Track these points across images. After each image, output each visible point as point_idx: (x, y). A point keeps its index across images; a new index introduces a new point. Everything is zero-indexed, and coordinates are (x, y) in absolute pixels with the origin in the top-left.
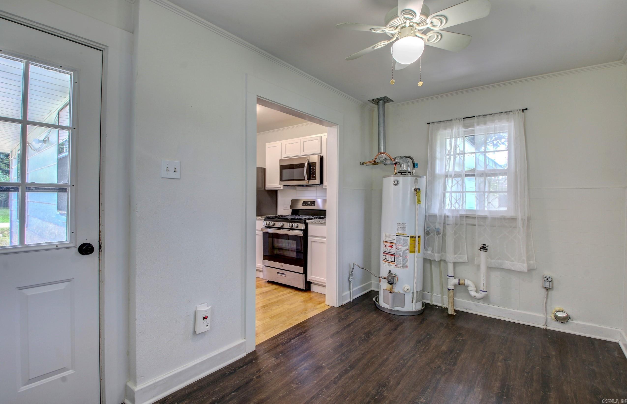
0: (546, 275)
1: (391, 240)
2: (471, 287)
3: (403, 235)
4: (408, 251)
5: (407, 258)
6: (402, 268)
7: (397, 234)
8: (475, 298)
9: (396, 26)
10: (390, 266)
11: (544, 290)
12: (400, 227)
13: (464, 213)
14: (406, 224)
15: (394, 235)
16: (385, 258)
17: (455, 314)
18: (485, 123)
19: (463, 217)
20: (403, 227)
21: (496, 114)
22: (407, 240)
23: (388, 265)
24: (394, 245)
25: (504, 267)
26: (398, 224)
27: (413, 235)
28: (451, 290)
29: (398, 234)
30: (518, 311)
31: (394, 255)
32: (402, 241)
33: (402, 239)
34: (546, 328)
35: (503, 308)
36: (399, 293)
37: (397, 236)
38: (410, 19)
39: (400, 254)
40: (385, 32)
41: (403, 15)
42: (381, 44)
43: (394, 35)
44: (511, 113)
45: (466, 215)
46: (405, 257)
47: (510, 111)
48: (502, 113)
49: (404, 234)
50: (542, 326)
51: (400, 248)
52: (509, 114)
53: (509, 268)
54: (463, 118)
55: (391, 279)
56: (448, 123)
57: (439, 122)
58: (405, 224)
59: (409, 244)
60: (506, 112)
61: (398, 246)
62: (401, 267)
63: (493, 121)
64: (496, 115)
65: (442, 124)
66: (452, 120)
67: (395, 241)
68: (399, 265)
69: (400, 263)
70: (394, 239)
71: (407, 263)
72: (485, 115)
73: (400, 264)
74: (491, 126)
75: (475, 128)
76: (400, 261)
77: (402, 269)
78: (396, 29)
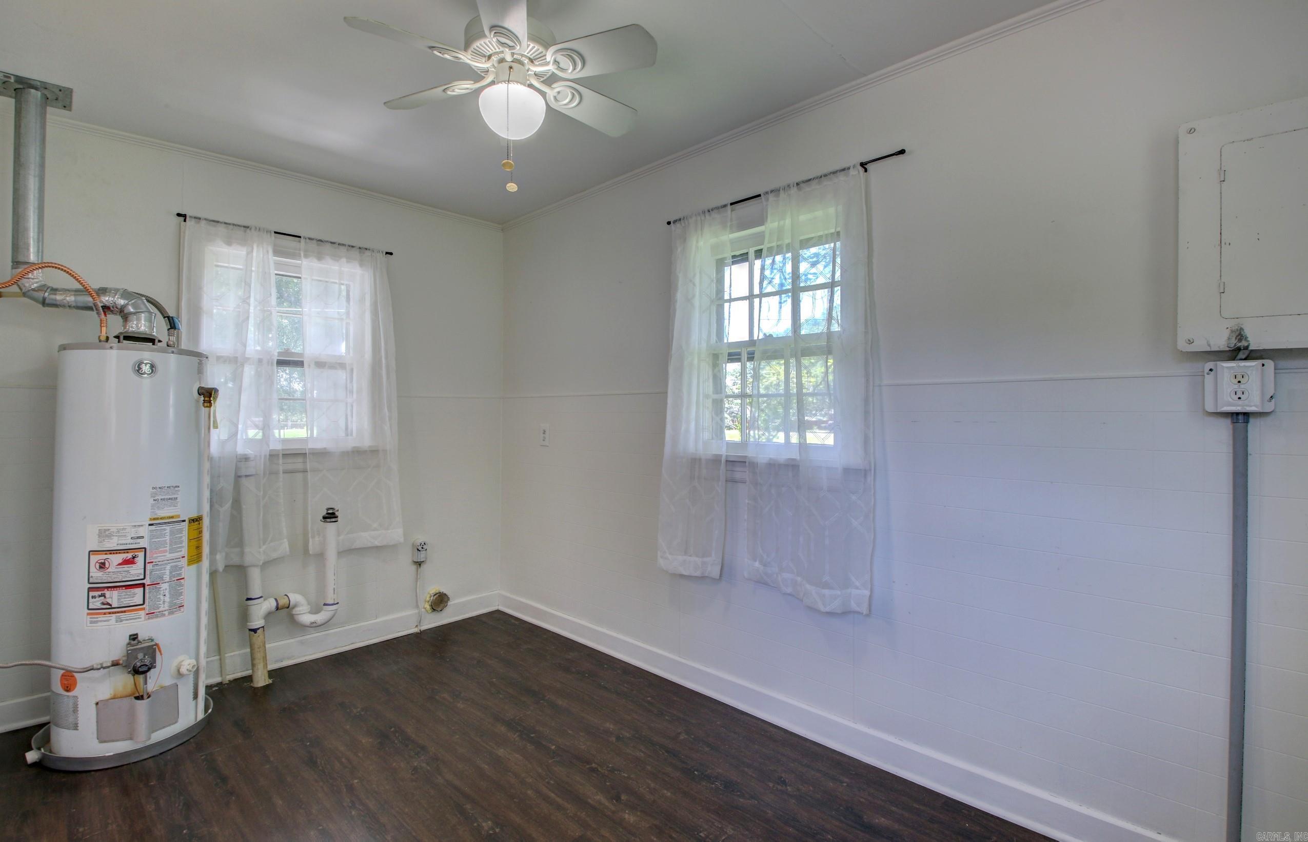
0: (420, 541)
1: (132, 541)
2: (302, 605)
3: (172, 521)
4: (184, 561)
5: (182, 581)
6: (169, 614)
7: (151, 519)
8: (314, 625)
9: (489, 54)
10: (124, 622)
11: (414, 567)
12: (160, 498)
13: (279, 447)
14: (179, 487)
15: (142, 526)
16: (103, 604)
17: (271, 681)
18: (320, 258)
19: (278, 455)
20: (171, 497)
21: (343, 245)
22: (181, 531)
23: (119, 620)
24: (141, 555)
25: (358, 544)
26: (155, 490)
27: (194, 515)
28: (260, 629)
29: (154, 519)
30: (378, 620)
31: (143, 585)
32: (168, 538)
33: (168, 531)
34: (420, 630)
35: (353, 626)
36: (162, 688)
37: (150, 525)
38: (511, 47)
39: (163, 577)
40: (461, 61)
41: (494, 36)
42: (462, 87)
43: (487, 71)
44: (368, 253)
45: (283, 450)
46: (177, 580)
47: (366, 249)
48: (353, 247)
49: (172, 517)
50: (414, 629)
51: (160, 559)
52: (364, 253)
53: (370, 545)
54: (275, 232)
55: (144, 657)
56: (240, 232)
57: (214, 221)
58: (176, 489)
59: (185, 544)
60: (360, 248)
61: (156, 555)
62: (166, 613)
63: (336, 258)
64: (342, 248)
65: (221, 229)
66: (248, 227)
67: (143, 543)
68: (160, 610)
69: (161, 602)
70: (143, 537)
71: (182, 597)
72: (321, 241)
73: (162, 605)
74: (333, 267)
75: (302, 263)
76: (162, 597)
77: (170, 616)
78: (488, 60)
